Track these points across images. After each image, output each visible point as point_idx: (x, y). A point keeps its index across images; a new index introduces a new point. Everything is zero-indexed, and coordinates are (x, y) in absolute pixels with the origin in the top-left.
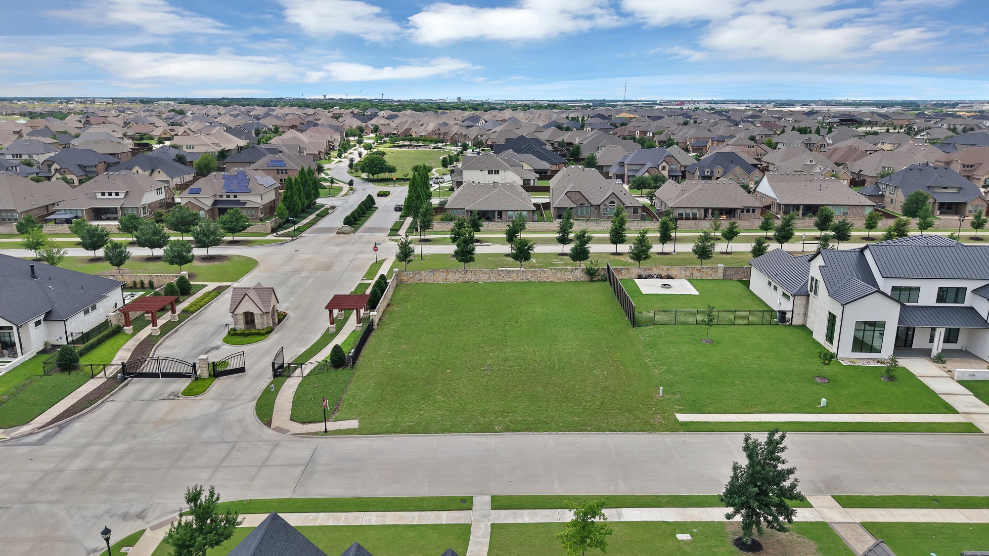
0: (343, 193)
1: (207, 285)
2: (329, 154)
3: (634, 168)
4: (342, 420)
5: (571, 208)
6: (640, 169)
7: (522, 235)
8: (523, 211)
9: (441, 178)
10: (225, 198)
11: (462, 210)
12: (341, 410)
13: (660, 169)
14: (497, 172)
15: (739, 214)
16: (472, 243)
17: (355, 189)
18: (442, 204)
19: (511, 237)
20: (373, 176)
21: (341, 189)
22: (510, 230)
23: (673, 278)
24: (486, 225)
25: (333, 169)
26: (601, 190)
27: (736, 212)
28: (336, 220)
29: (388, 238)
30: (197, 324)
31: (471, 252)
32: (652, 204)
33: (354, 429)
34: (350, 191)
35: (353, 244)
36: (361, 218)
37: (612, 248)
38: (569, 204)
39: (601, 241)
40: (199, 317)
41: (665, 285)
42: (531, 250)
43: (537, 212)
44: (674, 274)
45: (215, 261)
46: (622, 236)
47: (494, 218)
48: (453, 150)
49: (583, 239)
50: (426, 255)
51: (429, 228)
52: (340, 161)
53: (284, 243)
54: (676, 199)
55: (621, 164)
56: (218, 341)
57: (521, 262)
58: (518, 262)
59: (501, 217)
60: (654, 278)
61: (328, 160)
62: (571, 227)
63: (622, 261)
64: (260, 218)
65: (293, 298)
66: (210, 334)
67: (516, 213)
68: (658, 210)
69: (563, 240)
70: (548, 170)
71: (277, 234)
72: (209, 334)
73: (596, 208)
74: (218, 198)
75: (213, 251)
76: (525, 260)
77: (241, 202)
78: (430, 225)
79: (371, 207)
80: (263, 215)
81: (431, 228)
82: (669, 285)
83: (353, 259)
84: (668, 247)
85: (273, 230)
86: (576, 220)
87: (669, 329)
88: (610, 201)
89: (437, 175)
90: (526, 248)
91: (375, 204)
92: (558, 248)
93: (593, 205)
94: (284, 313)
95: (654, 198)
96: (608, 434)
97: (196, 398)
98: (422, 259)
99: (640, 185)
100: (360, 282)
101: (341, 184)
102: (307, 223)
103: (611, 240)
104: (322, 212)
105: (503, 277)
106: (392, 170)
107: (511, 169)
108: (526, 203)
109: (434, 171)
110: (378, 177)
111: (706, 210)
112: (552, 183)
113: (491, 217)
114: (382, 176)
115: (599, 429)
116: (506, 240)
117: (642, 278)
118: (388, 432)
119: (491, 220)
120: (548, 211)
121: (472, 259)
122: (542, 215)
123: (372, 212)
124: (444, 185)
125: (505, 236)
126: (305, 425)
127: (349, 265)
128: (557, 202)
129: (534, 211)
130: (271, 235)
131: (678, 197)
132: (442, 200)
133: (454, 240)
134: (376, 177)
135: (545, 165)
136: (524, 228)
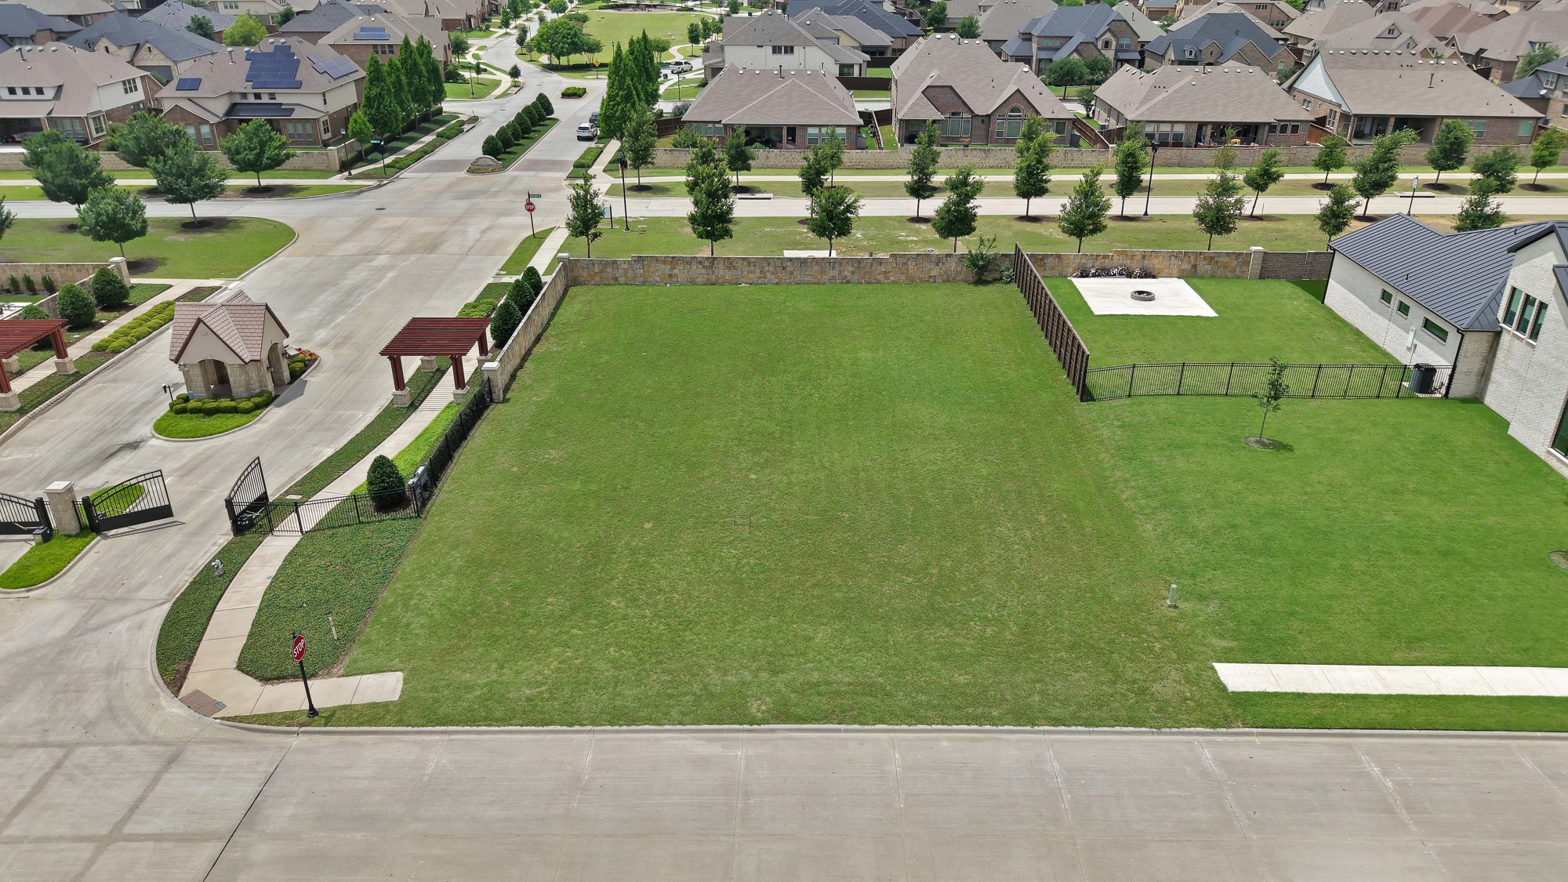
0: (498, 91)
1: (170, 286)
2: (489, 21)
3: (1050, 43)
4: (363, 674)
5: (934, 122)
6: (1063, 45)
7: (837, 178)
8: (838, 126)
9: (686, 63)
10: (251, 99)
11: (717, 125)
12: (368, 642)
13: (1099, 47)
14: (789, 50)
15: (1266, 133)
16: (726, 197)
17: (524, 84)
18: (680, 112)
19: (812, 182)
20: (559, 59)
21: (497, 83)
22: (810, 167)
23: (1154, 277)
24: (760, 153)
25: (491, 47)
26: (993, 84)
27: (1259, 132)
28: (469, 147)
29: (568, 182)
30: (115, 380)
31: (724, 217)
32: (1088, 115)
33: (386, 705)
34: (513, 89)
35: (496, 194)
36: (521, 141)
37: (1018, 206)
38: (930, 113)
39: (999, 190)
40: (127, 363)
41: (1140, 293)
42: (852, 213)
43: (866, 129)
44: (1157, 266)
45: (209, 231)
46: (1041, 181)
47: (781, 142)
48: (714, 14)
49: (964, 189)
50: (637, 221)
51: (646, 163)
52: (507, 33)
53: (362, 192)
54: (1142, 103)
55: (1025, 37)
56: (144, 429)
57: (830, 239)
58: (825, 240)
59: (794, 140)
60: (1115, 275)
61: (484, 31)
62: (934, 161)
63: (1041, 235)
64: (323, 141)
65: (343, 317)
66: (135, 406)
67: (824, 130)
68: (1103, 127)
69: (920, 190)
70: (886, 47)
71: (350, 174)
72: (129, 410)
73: (983, 121)
74: (238, 100)
75: (205, 209)
76: (839, 235)
77: (283, 107)
78: (649, 155)
79: (543, 118)
80: (329, 135)
81: (650, 163)
82: (1149, 293)
83: (488, 228)
84: (1134, 205)
85: (345, 166)
86: (942, 145)
87: (1163, 405)
88: (1010, 107)
89: (679, 58)
90: (842, 207)
91: (551, 112)
92: (909, 206)
93: (978, 115)
94: (311, 355)
95: (1093, 103)
96: (1044, 732)
97: (31, 594)
98: (627, 229)
99: (1062, 78)
100: (491, 281)
101: (499, 76)
102: (417, 151)
103: (1017, 187)
104: (452, 128)
105: (792, 273)
106: (594, 48)
107: (817, 43)
108: (844, 111)
109: (673, 50)
110: (568, 61)
111: (1201, 125)
112: (897, 70)
113: (775, 138)
114: (576, 59)
115: (1023, 716)
116: (800, 187)
117: (1087, 276)
118: (471, 719)
119: (774, 147)
120: (886, 128)
121: (727, 233)
122: (875, 134)
123: (545, 128)
124: (688, 76)
125: (801, 179)
126: (269, 687)
127: (477, 241)
128: (905, 109)
129: (859, 127)
130: (339, 176)
131: (1146, 99)
132: (679, 104)
133: (692, 187)
134: (564, 61)
135: (882, 39)
136: (840, 161)
